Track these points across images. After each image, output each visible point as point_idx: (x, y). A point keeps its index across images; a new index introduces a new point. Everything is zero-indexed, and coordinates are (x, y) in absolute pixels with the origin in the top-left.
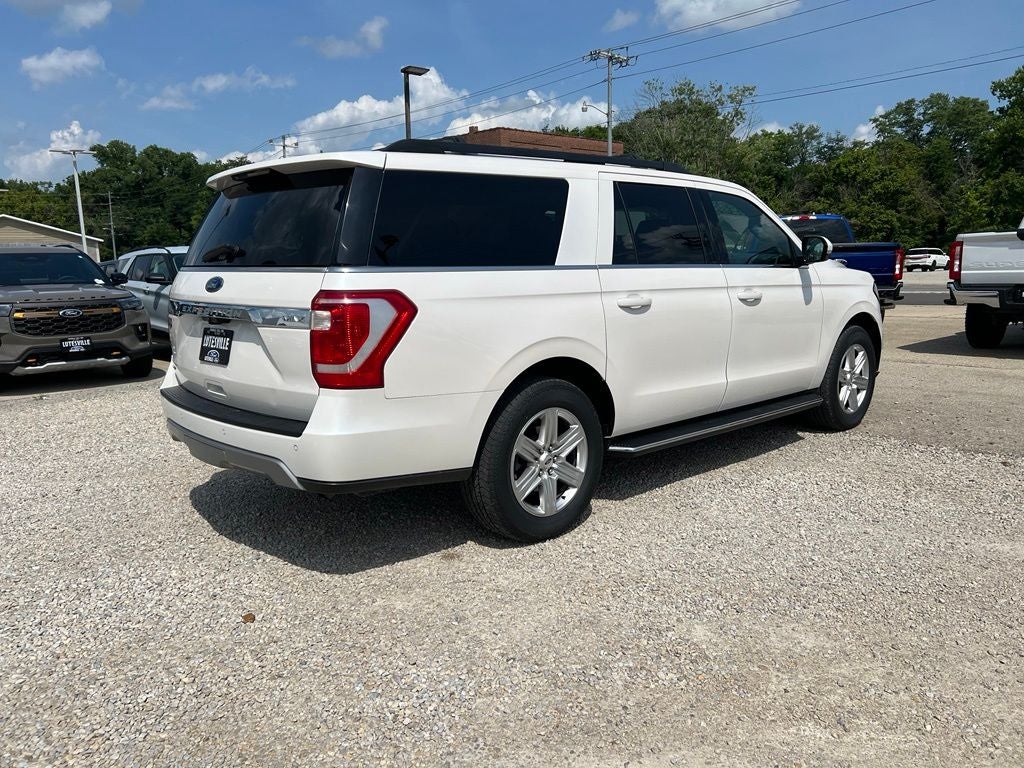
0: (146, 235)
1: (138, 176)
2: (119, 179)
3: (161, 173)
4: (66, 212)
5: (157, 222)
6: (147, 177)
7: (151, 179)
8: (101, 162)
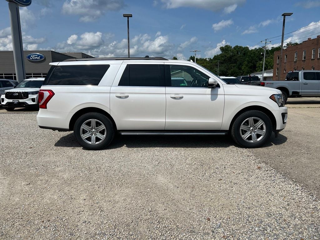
0: (230, 72)
1: (231, 55)
2: (226, 56)
3: (238, 53)
4: (211, 66)
5: (234, 68)
6: (233, 55)
7: (234, 56)
8: (222, 52)
